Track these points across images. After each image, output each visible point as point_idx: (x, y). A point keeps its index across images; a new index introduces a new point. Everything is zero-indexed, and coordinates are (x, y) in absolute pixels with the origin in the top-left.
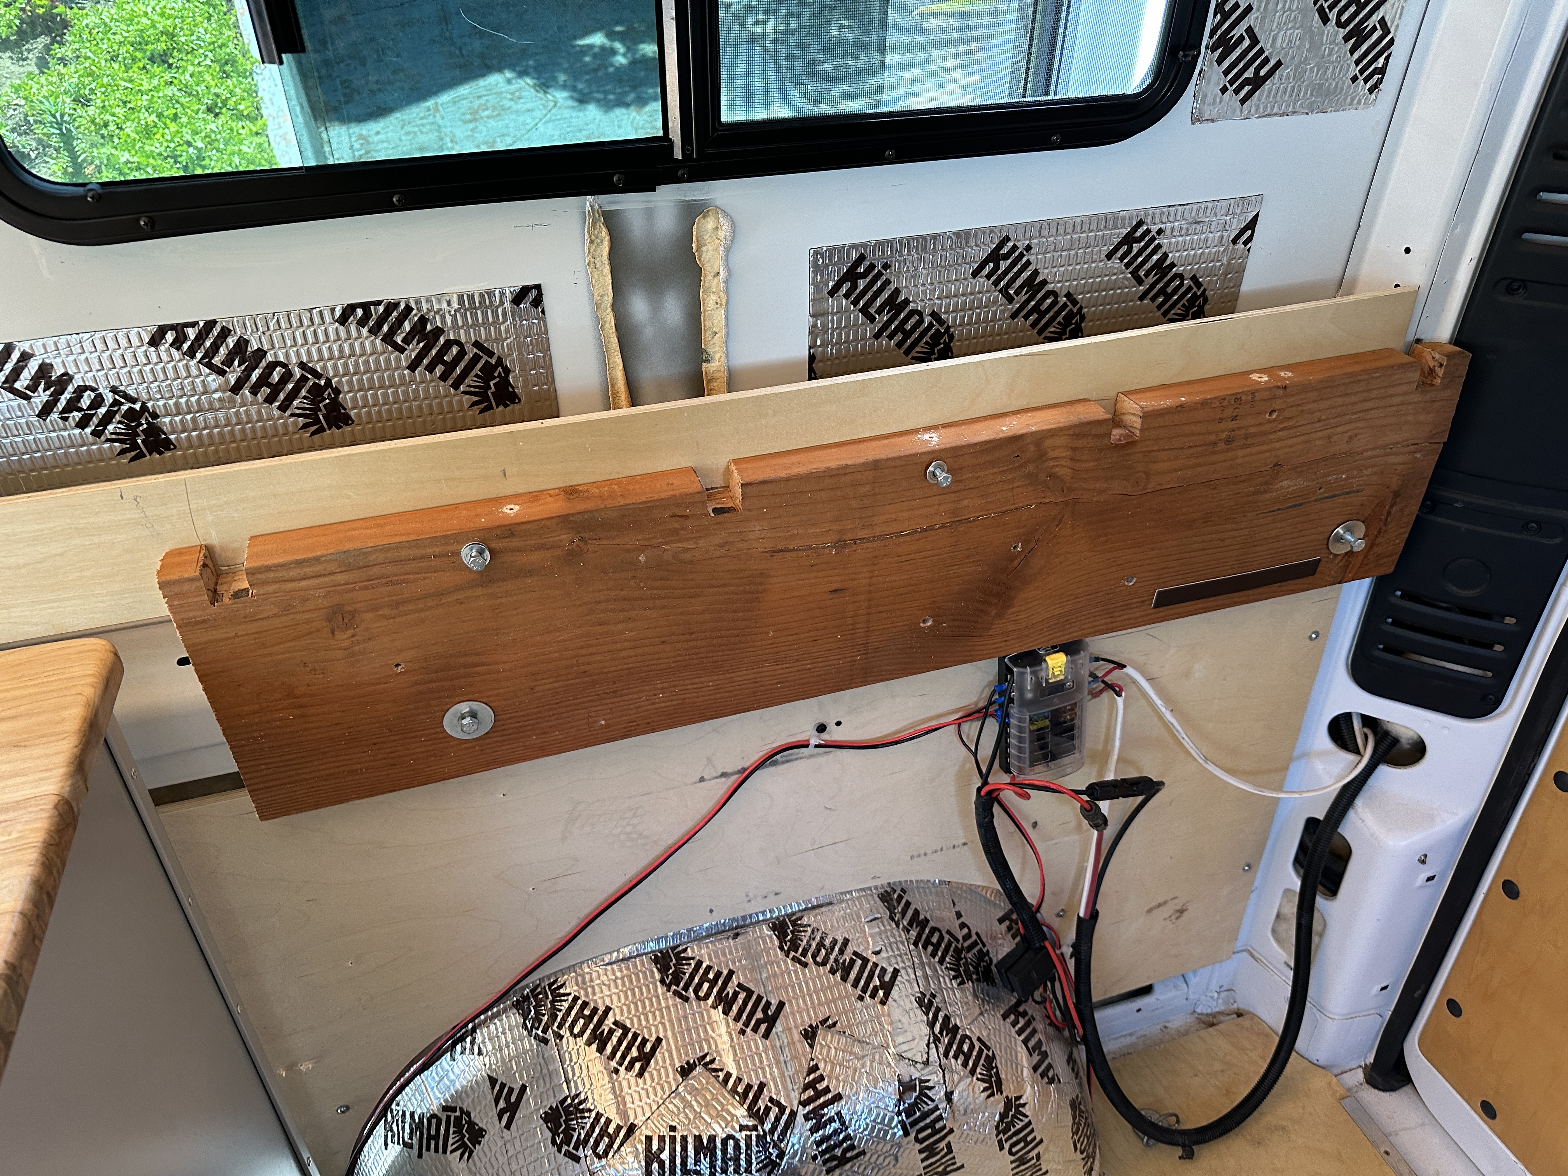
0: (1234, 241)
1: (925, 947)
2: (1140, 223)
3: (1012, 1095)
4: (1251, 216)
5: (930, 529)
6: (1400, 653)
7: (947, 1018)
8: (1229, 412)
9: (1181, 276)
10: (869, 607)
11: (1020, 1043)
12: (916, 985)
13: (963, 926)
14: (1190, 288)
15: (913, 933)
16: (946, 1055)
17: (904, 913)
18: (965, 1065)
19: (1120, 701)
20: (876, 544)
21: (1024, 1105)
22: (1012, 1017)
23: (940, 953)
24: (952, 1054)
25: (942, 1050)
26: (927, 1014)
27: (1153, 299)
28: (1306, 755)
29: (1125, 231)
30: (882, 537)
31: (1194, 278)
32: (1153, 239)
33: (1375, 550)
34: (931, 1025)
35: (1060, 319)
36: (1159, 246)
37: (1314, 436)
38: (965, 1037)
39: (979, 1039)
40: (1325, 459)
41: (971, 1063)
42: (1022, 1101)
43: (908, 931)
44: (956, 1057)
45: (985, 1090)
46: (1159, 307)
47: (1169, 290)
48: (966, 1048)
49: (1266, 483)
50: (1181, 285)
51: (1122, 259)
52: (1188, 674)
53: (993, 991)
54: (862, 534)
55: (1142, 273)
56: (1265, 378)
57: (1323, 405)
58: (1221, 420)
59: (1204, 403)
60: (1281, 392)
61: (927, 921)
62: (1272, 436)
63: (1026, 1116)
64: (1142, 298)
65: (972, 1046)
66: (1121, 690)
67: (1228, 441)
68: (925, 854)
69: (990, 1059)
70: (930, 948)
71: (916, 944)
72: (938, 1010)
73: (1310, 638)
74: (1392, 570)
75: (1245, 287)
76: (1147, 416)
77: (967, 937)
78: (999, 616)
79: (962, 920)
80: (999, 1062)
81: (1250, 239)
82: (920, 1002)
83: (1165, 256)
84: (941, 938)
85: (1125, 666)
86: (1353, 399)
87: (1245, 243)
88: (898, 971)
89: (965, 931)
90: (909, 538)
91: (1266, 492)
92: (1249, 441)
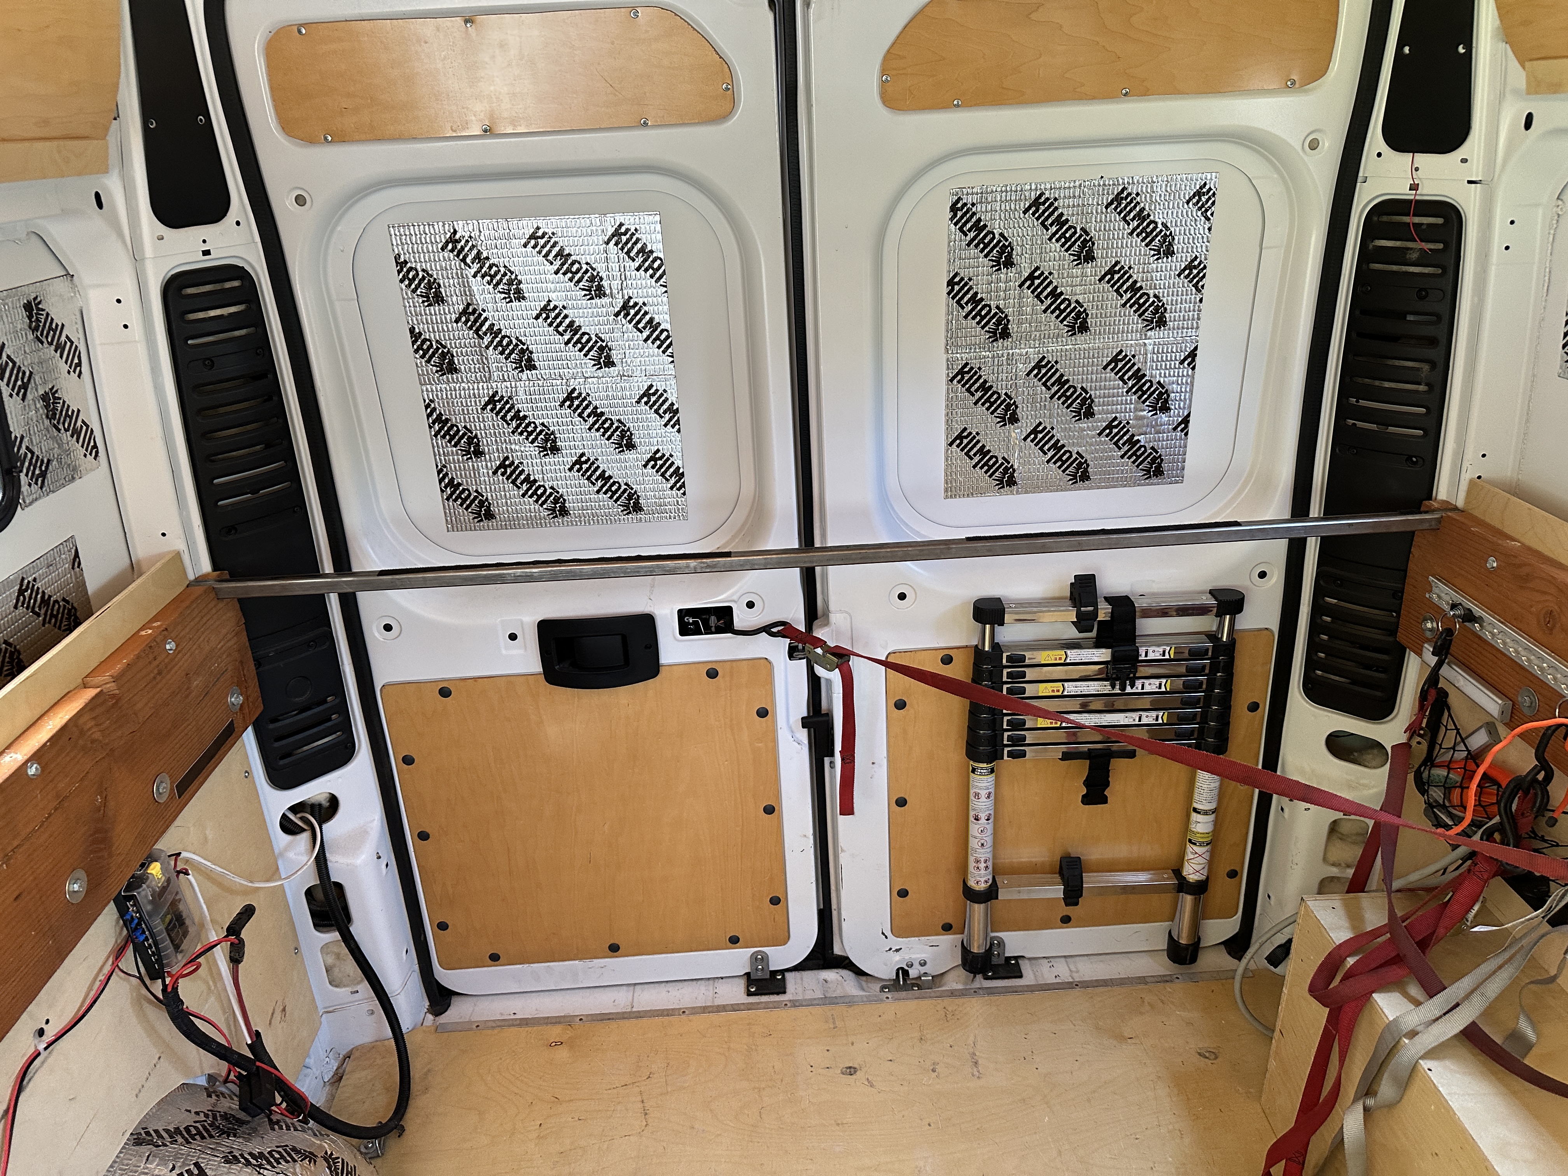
0: (73, 568)
1: (195, 1140)
2: (23, 579)
3: (323, 1154)
4: (73, 551)
5: (50, 815)
6: (289, 755)
7: (250, 1154)
8: (151, 657)
9: (56, 601)
10: (41, 897)
11: (295, 1133)
12: (216, 1159)
13: (197, 1113)
14: (64, 606)
15: (180, 1140)
16: (274, 1167)
17: (160, 1136)
18: (287, 1162)
19: (190, 877)
20: (25, 847)
21: (332, 1154)
22: (276, 1127)
23: (205, 1134)
24: (275, 1164)
25: (269, 1167)
26: (240, 1162)
27: (50, 622)
28: (281, 854)
29: (17, 588)
30: (27, 838)
31: (64, 600)
32: (33, 586)
33: (250, 699)
34: (248, 1163)
35: (7, 660)
36: (38, 588)
37: (192, 650)
38: (270, 1153)
39: (277, 1147)
40: (204, 659)
41: (289, 1158)
42: (329, 1153)
43: (176, 1141)
44: (279, 1163)
45: (310, 1162)
46: (55, 625)
47: (55, 613)
48: (277, 1156)
49: (188, 688)
50: (59, 606)
51: (22, 606)
52: (206, 839)
53: (253, 1125)
54: (15, 843)
55: (37, 610)
56: (150, 631)
57: (187, 630)
58: (150, 663)
59: (138, 657)
60: (165, 632)
61: (177, 1129)
62: (176, 660)
63: (338, 1158)
64: (44, 625)
65: (279, 1152)
66: (187, 870)
67: (160, 673)
68: (143, 1086)
69: (294, 1149)
70: (197, 1137)
71: (188, 1142)
72: (242, 1156)
73: (246, 777)
74: (261, 708)
75: (90, 593)
76: (116, 679)
77: (206, 1116)
78: (111, 856)
79: (193, 1111)
80: (299, 1147)
81: (79, 564)
82: (227, 1161)
83: (43, 592)
84: (195, 1127)
85: (180, 853)
86: (197, 619)
87: (79, 567)
88: (197, 1162)
89: (202, 1115)
90: (42, 829)
91: (190, 693)
92: (169, 668)
